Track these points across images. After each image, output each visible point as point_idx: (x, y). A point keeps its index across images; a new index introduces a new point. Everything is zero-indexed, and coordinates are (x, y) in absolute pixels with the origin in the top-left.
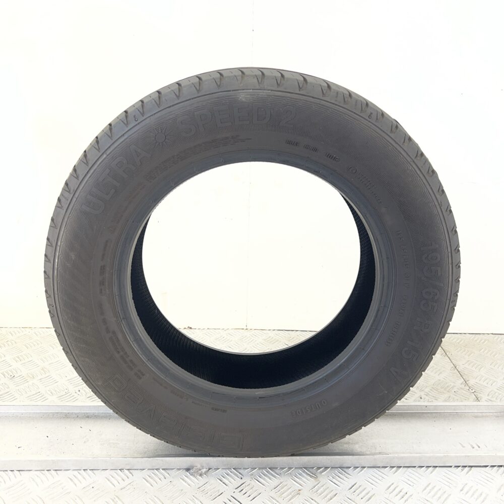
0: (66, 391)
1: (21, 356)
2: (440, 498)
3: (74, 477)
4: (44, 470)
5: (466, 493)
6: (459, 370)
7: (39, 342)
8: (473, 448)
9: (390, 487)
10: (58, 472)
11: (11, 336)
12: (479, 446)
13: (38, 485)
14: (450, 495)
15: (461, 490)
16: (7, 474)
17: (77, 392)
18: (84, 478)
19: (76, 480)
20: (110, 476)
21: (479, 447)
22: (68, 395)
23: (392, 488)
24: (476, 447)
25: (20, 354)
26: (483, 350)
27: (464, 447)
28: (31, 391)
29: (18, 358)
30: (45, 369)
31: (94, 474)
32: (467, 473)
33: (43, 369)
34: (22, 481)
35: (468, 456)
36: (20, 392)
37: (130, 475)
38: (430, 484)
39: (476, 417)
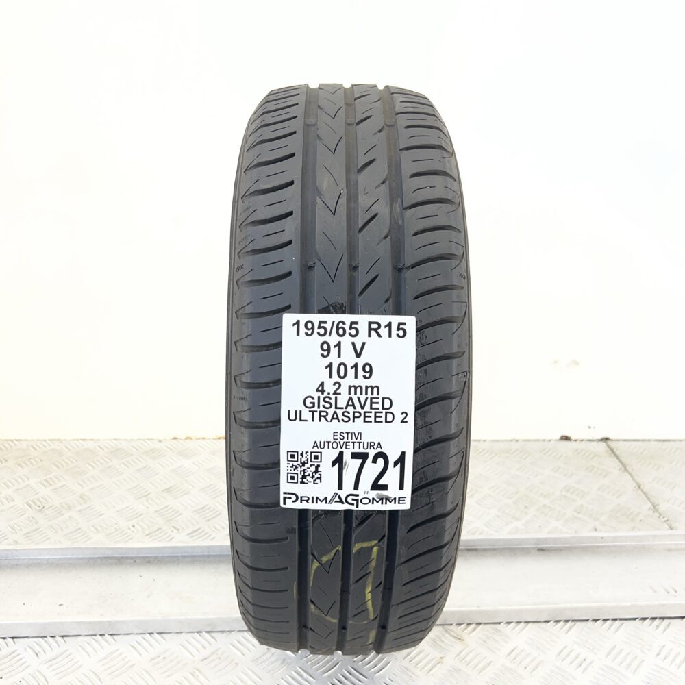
0: (116, 526)
1: (51, 479)
2: (629, 665)
3: (137, 644)
4: (95, 635)
5: (665, 659)
6: (645, 490)
7: (73, 460)
8: (668, 593)
9: (562, 651)
10: (115, 637)
11: (34, 451)
12: (677, 590)
13: (89, 655)
14: (643, 661)
15: (658, 655)
16: (46, 642)
17: (131, 528)
18: (151, 645)
19: (139, 648)
20: (186, 643)
21: (676, 592)
22: (118, 532)
23: (565, 652)
24: (672, 592)
25: (49, 476)
26: (674, 463)
27: (655, 592)
28: (68, 527)
29: (46, 481)
30: (85, 497)
31: (164, 639)
32: (664, 631)
33: (81, 497)
34: (67, 650)
35: (664, 605)
36: (53, 528)
37: (213, 640)
38: (615, 646)
39: (669, 550)
